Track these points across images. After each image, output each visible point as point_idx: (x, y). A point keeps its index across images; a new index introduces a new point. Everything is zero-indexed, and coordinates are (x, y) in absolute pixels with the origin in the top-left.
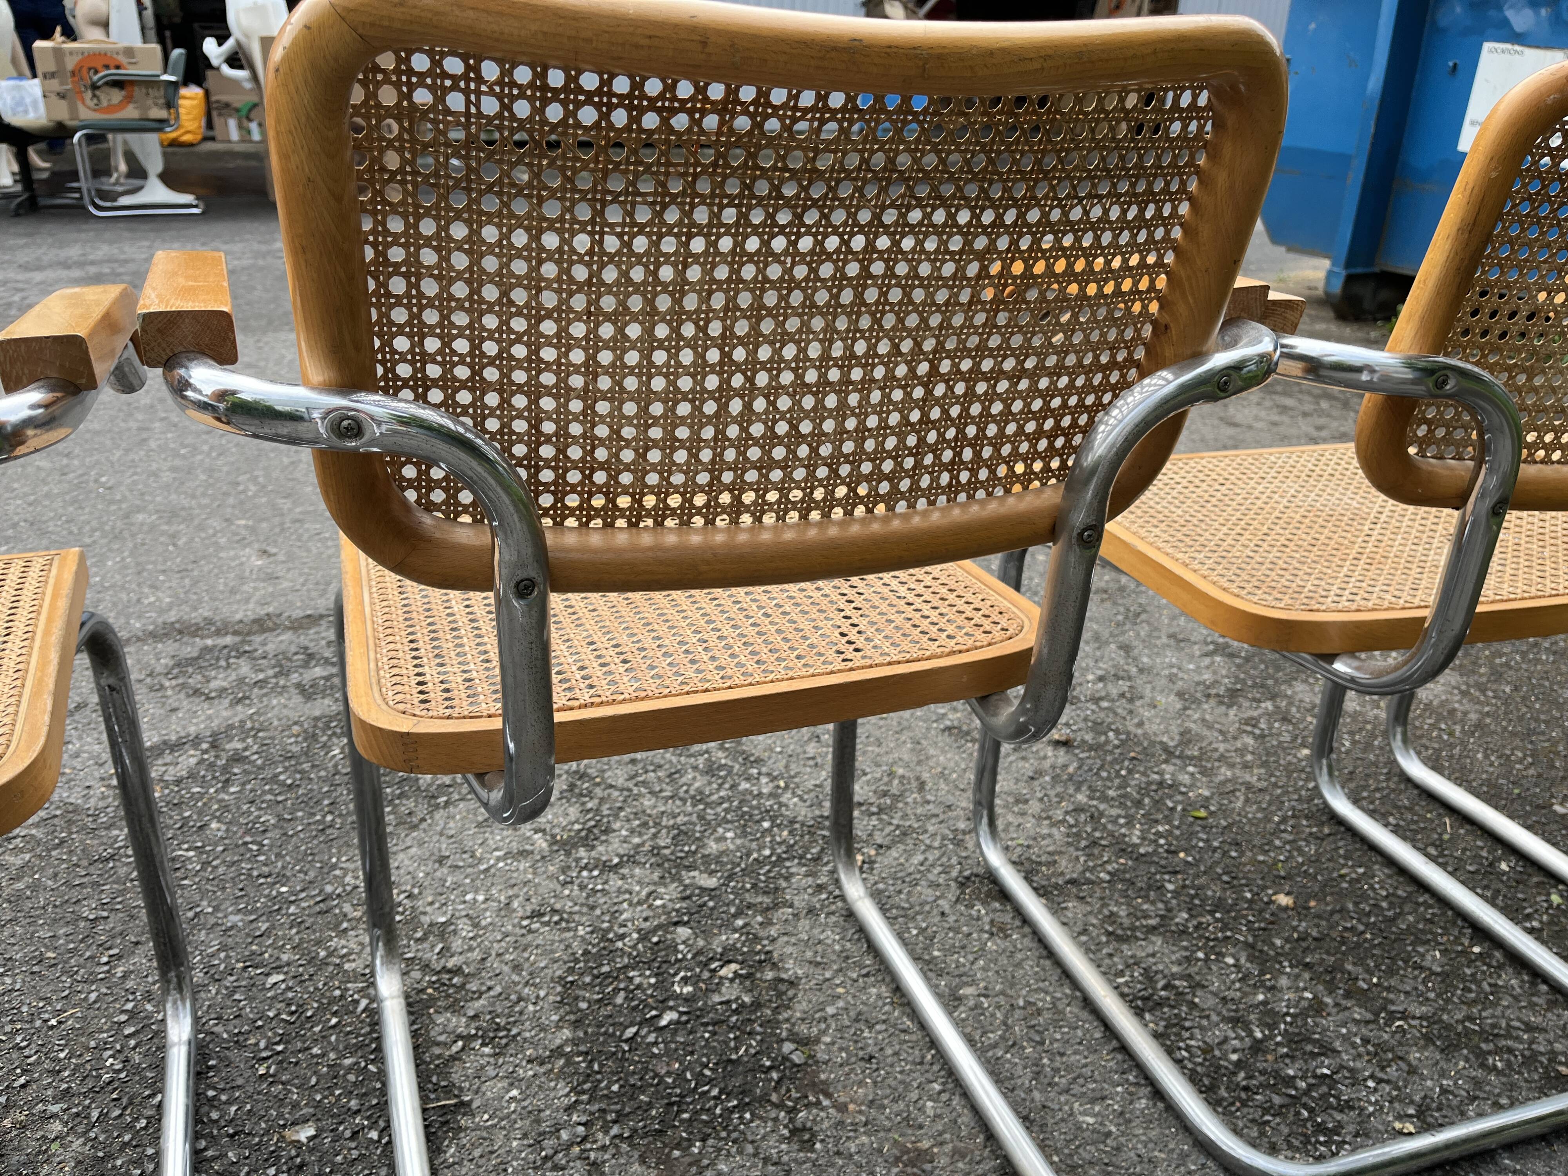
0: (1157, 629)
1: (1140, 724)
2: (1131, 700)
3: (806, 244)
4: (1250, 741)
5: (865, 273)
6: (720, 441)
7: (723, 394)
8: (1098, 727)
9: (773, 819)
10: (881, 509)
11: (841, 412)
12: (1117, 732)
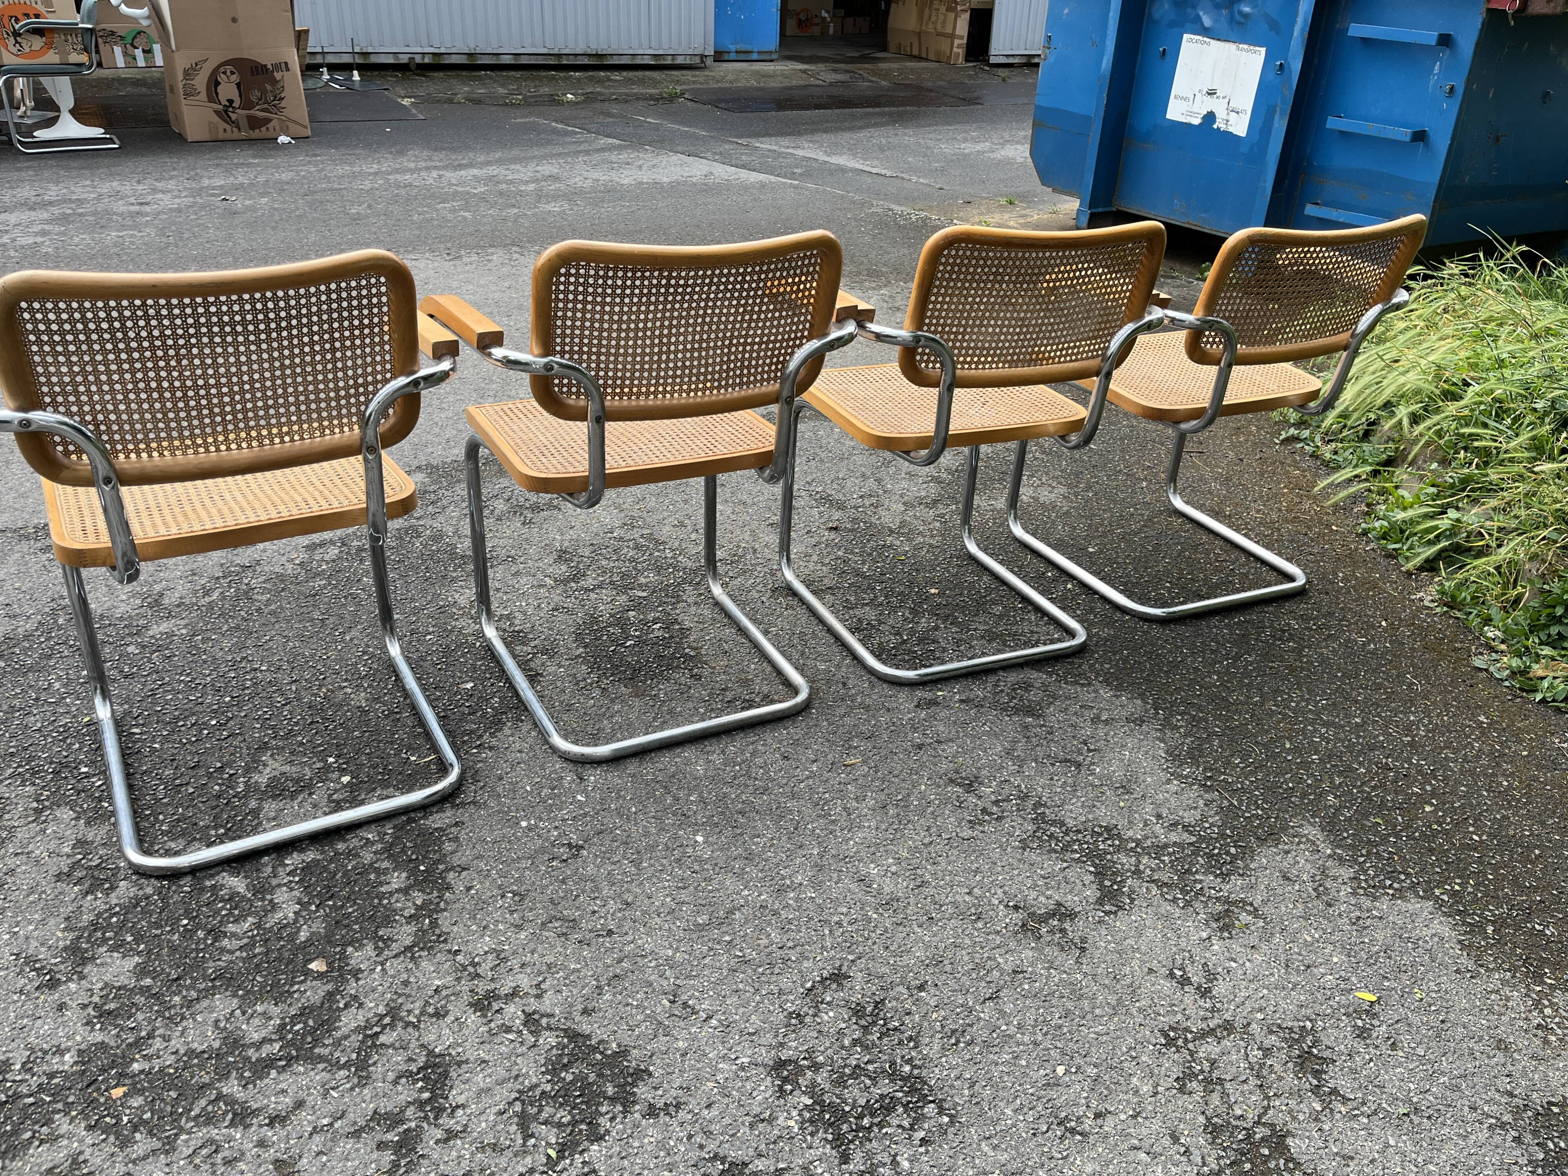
0: (900, 469)
1: (878, 519)
2: (877, 507)
3: (686, 305)
4: (938, 524)
5: (705, 313)
6: (659, 369)
7: (660, 353)
8: (855, 520)
9: (674, 568)
10: (715, 392)
11: (700, 358)
12: (865, 522)
